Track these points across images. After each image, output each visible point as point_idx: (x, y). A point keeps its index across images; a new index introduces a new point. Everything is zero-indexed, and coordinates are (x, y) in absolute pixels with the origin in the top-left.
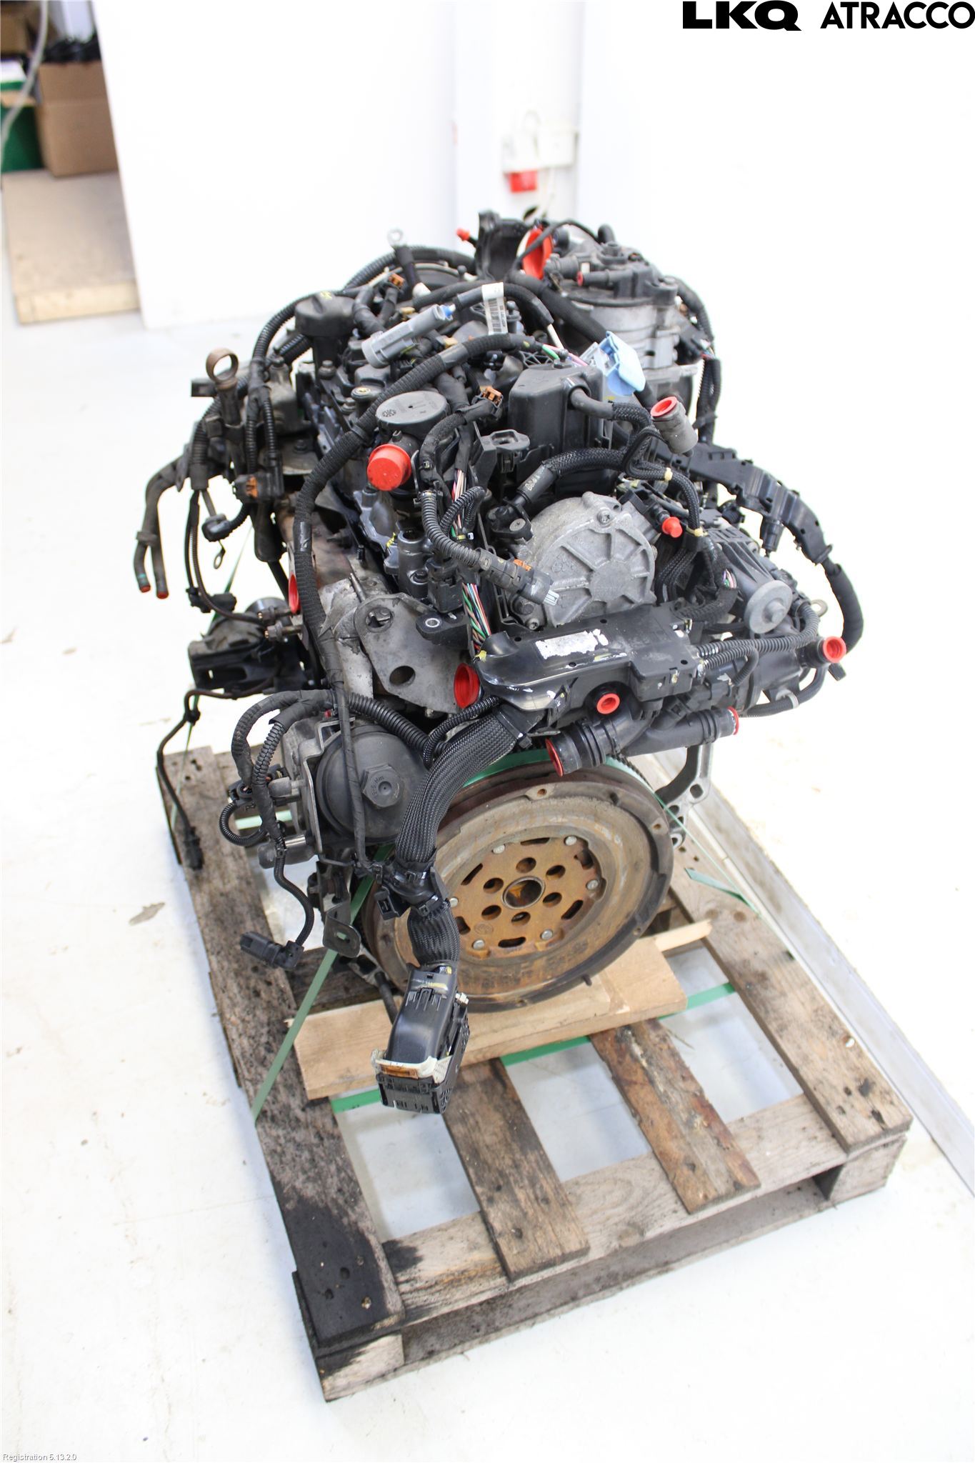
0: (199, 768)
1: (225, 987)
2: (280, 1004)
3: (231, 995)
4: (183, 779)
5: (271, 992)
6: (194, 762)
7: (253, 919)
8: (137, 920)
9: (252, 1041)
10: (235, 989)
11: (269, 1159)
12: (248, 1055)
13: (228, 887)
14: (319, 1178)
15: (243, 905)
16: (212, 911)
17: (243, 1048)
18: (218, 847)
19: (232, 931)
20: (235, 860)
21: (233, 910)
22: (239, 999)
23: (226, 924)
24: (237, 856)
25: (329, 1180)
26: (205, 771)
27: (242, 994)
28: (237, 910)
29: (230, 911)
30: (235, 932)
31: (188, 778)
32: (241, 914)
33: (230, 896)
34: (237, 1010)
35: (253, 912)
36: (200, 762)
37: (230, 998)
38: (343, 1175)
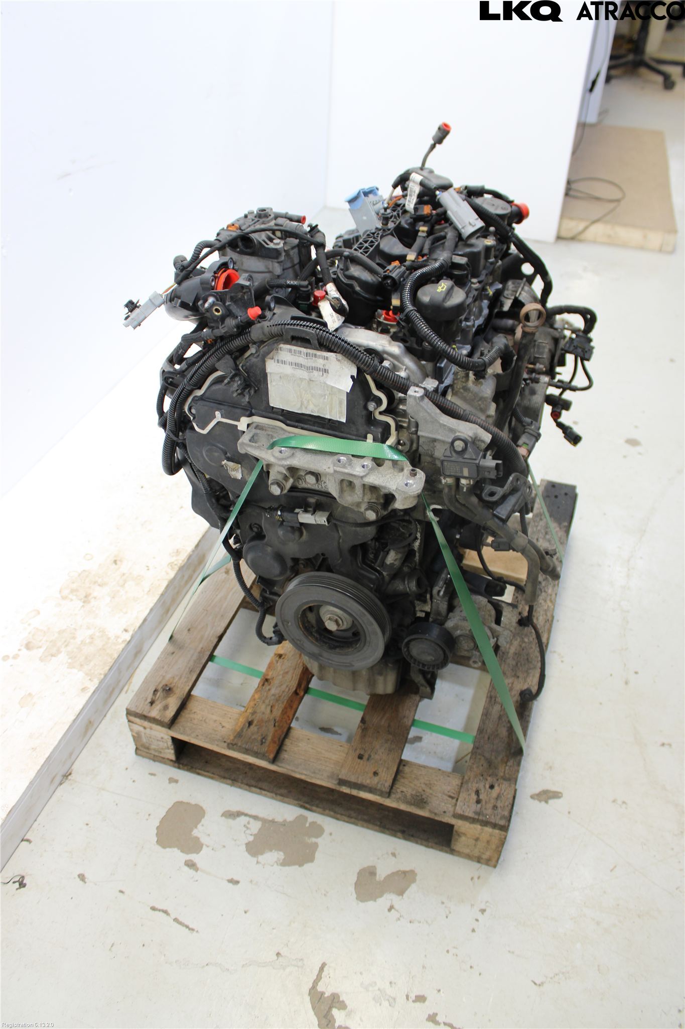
0: (477, 793)
1: (546, 622)
2: (521, 601)
3: (545, 617)
4: (496, 787)
5: (522, 609)
6: (478, 802)
7: (508, 653)
8: (556, 795)
9: (546, 590)
10: (541, 618)
11: (565, 542)
12: (552, 584)
13: (510, 680)
14: (547, 527)
15: (509, 664)
16: (531, 669)
17: (553, 589)
18: (502, 713)
19: (525, 651)
20: (496, 697)
21: (517, 664)
22: (542, 612)
23: (526, 657)
24: (493, 699)
25: (543, 525)
26: (474, 786)
27: (538, 614)
28: (514, 663)
29: (519, 664)
30: (523, 650)
31: (492, 787)
32: (514, 659)
33: (513, 674)
34: (546, 608)
35: (505, 657)
36: (474, 797)
37: (546, 615)
38: (536, 524)
